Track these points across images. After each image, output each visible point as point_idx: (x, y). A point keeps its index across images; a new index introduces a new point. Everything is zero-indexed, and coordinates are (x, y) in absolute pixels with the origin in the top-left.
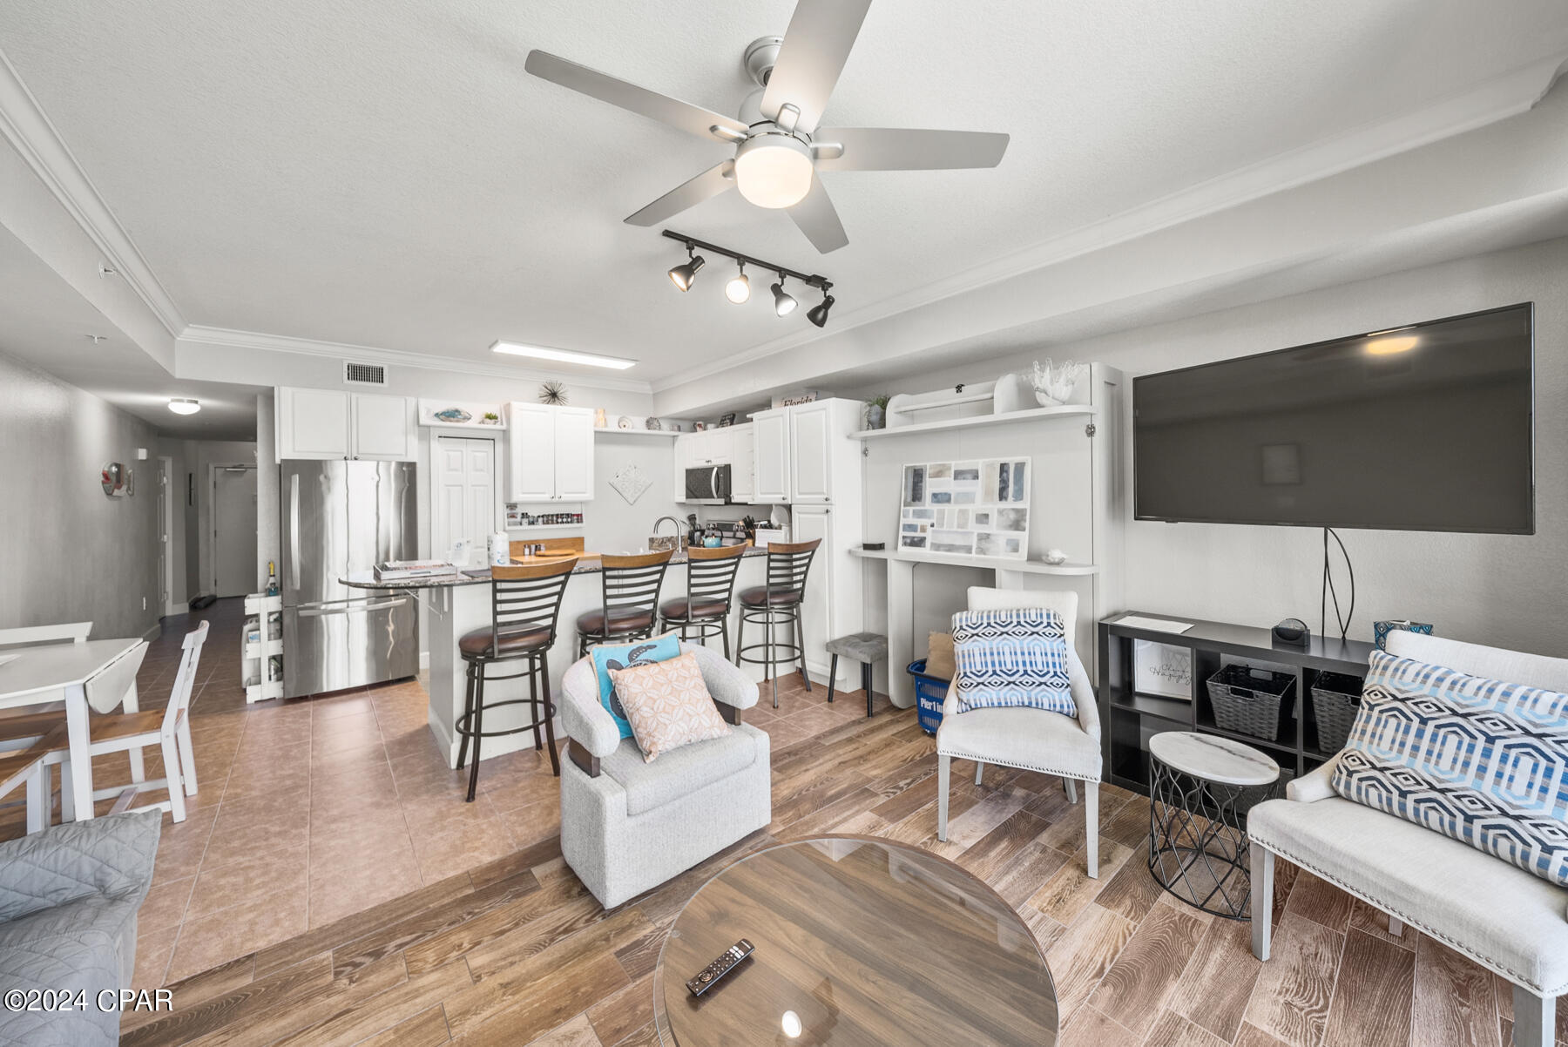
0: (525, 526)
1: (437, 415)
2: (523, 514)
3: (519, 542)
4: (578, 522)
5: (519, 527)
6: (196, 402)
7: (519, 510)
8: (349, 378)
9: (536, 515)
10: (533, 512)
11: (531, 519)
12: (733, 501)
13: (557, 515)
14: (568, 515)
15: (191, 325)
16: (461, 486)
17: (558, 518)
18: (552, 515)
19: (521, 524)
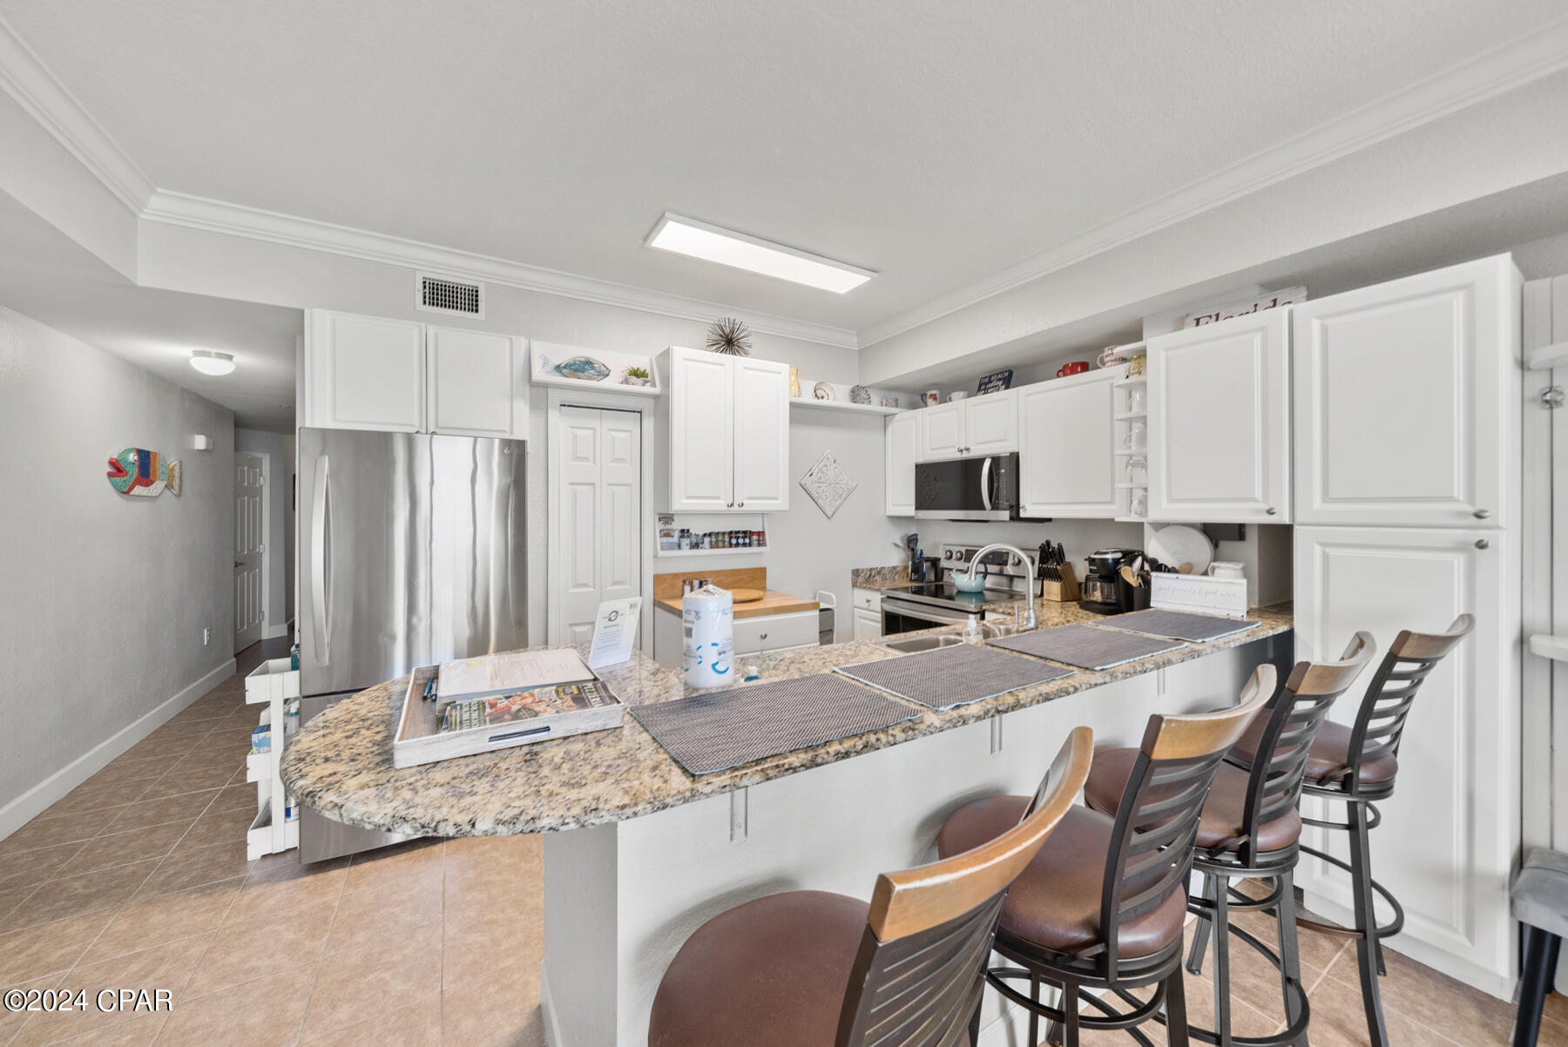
0: (686, 551)
1: (558, 368)
2: (683, 531)
3: (676, 575)
4: (759, 545)
5: (676, 553)
6: (230, 358)
7: (677, 525)
8: (425, 303)
9: (701, 533)
10: (698, 528)
11: (694, 540)
12: (1023, 514)
13: (731, 533)
14: (745, 532)
15: (159, 190)
16: (593, 484)
17: (731, 538)
18: (724, 533)
19: (679, 546)
